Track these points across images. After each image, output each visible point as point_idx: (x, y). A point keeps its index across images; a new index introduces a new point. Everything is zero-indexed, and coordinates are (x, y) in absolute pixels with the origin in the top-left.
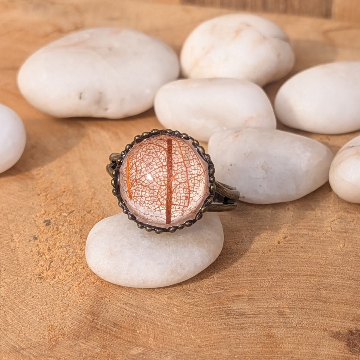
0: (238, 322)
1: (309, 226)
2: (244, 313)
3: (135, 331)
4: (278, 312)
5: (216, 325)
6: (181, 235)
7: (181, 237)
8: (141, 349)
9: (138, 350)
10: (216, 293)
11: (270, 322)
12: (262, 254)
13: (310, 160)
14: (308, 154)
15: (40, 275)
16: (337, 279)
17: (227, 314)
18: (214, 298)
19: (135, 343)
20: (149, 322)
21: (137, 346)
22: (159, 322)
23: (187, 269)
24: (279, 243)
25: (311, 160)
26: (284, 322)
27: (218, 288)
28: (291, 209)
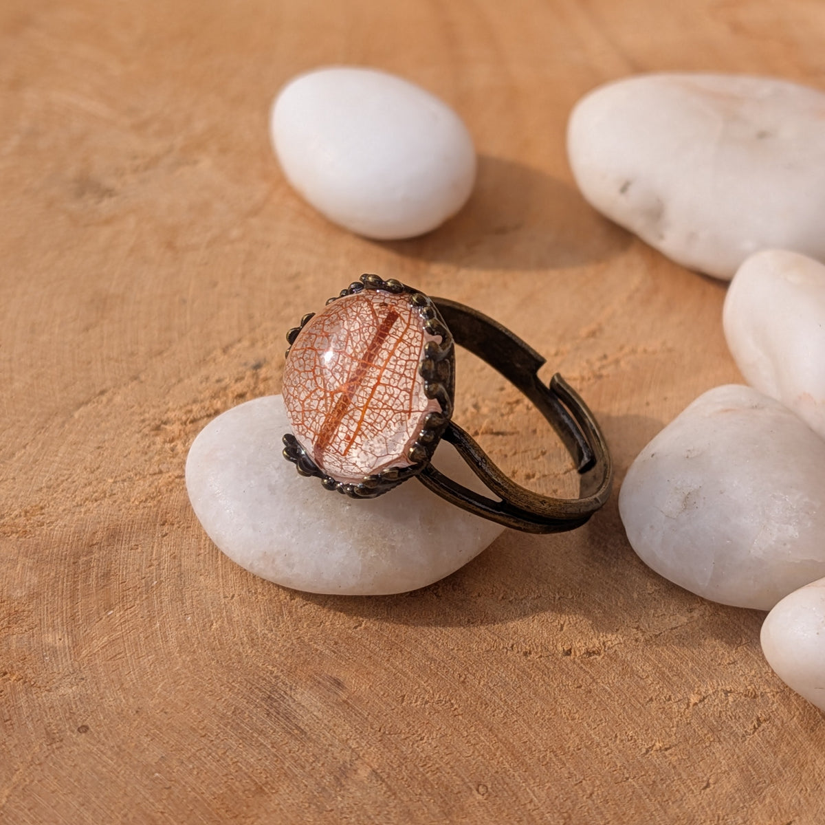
0: (259, 723)
1: (671, 668)
2: (295, 718)
3: (109, 607)
4: (345, 762)
5: (223, 700)
6: (350, 505)
7: (346, 508)
8: (67, 642)
9: (60, 639)
10: (317, 650)
11: (303, 768)
12: (503, 648)
13: (785, 544)
14: (792, 531)
15: (165, 423)
16: (543, 794)
17: (269, 697)
18: (298, 657)
19: (75, 626)
20: (149, 611)
21: (70, 633)
22: (163, 624)
23: (295, 571)
24: (568, 653)
25: (789, 546)
26: (324, 788)
27: (336, 643)
28: (696, 614)
